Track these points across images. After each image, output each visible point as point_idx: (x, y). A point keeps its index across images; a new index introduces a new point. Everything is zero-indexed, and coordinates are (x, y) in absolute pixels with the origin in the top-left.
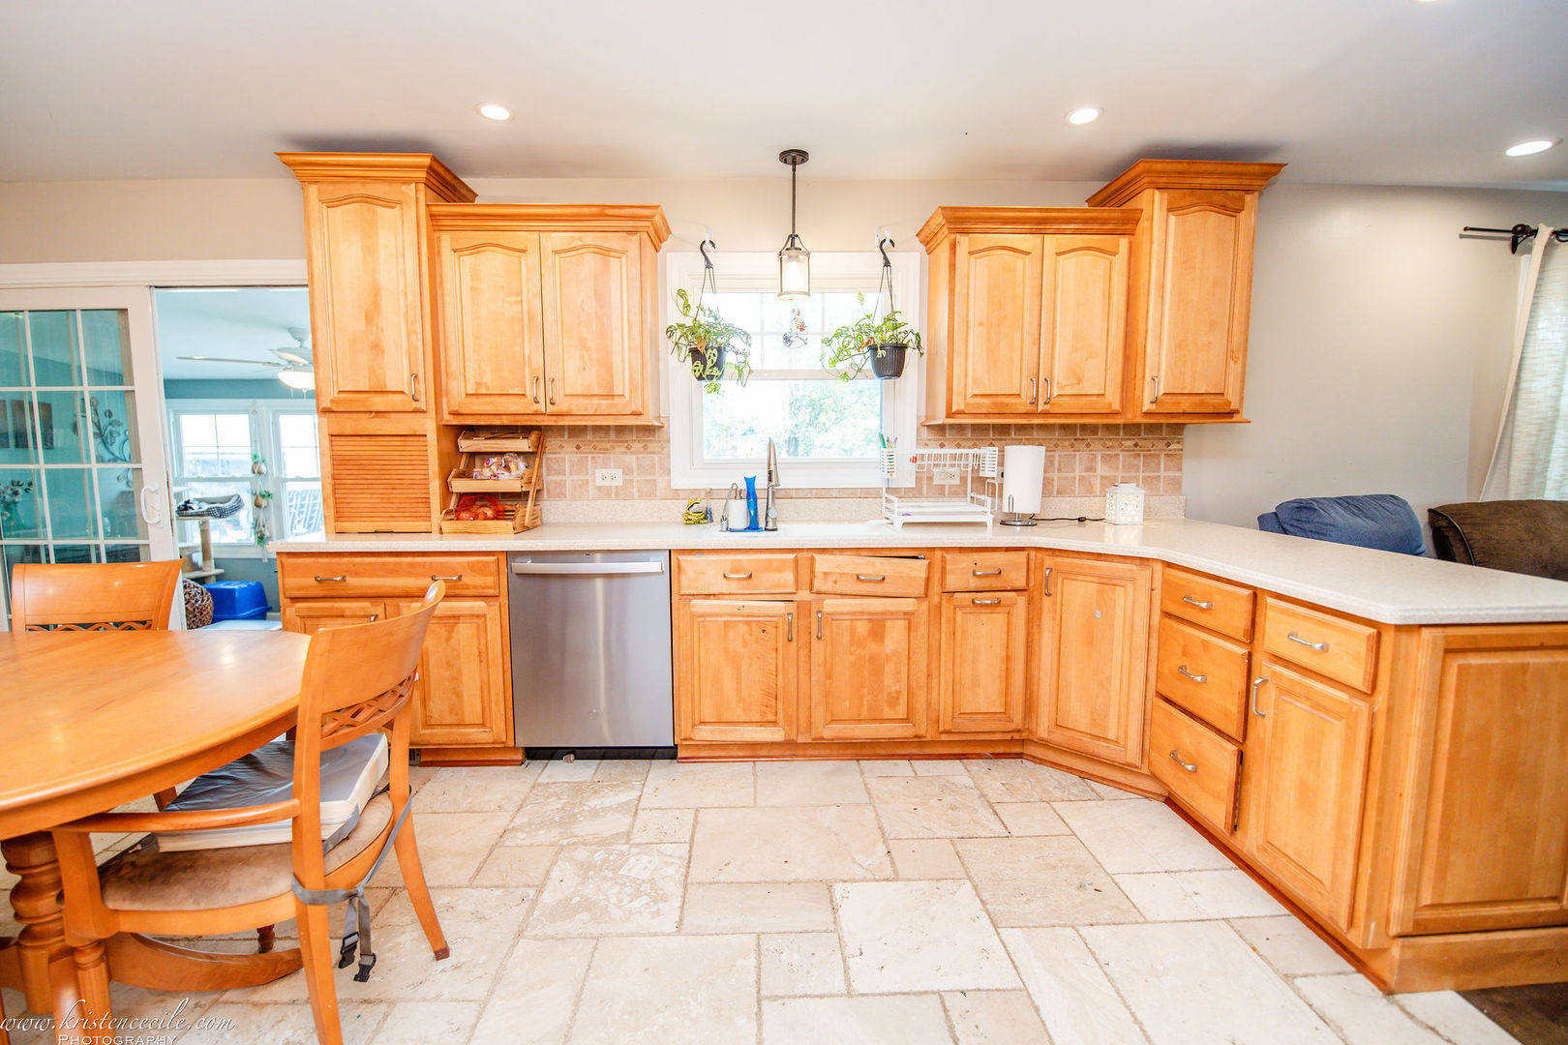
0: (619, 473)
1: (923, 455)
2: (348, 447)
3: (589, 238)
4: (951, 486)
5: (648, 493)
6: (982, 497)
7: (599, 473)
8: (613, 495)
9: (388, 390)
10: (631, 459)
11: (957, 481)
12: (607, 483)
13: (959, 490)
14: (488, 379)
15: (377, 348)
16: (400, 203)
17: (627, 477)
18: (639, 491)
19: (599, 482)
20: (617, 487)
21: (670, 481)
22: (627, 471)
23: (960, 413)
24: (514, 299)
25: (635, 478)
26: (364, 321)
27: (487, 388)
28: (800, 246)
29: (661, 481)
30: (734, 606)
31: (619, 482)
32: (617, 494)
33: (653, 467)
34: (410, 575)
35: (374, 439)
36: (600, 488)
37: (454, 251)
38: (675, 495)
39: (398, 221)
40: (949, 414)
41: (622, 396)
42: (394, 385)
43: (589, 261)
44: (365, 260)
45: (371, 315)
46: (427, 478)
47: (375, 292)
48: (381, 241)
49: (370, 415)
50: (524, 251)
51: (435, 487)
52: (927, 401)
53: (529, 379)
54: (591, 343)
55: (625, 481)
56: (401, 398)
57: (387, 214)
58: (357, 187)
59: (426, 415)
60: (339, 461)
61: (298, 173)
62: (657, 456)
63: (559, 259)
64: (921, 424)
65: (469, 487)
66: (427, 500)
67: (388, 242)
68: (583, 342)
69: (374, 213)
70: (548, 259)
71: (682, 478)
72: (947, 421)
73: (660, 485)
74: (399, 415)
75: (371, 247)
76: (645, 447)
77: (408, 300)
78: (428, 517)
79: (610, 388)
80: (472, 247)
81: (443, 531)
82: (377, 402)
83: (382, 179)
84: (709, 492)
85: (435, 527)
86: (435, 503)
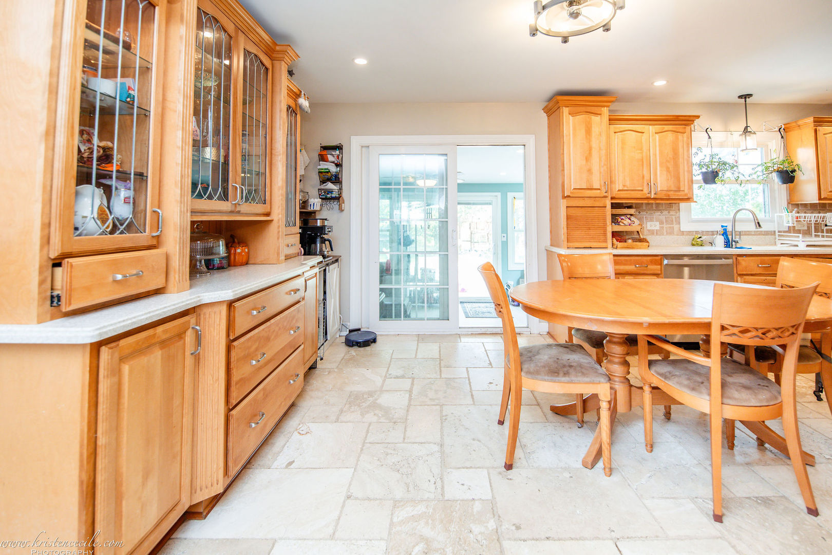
0: (658, 223)
1: (800, 216)
2: (573, 212)
3: (670, 127)
4: (803, 230)
5: (671, 232)
6: (819, 234)
7: (649, 224)
8: (655, 234)
9: (594, 188)
10: (663, 218)
11: (806, 228)
12: (653, 228)
13: (807, 232)
14: (628, 183)
15: (590, 171)
16: (600, 114)
17: (661, 226)
18: (666, 232)
19: (649, 228)
20: (657, 230)
21: (680, 227)
22: (661, 223)
23: (825, 199)
24: (640, 151)
25: (665, 226)
26: (585, 161)
27: (627, 187)
28: (750, 130)
29: (676, 227)
30: (762, 279)
31: (658, 228)
32: (657, 233)
33: (672, 221)
34: (625, 264)
35: (583, 208)
36: (649, 230)
37: (615, 133)
38: (683, 233)
39: (599, 122)
40: (820, 199)
41: (684, 191)
42: (596, 186)
43: (670, 137)
44: (586, 137)
45: (588, 158)
46: (605, 225)
47: (590, 149)
48: (593, 129)
49: (586, 198)
50: (643, 133)
51: (610, 228)
52: (791, 193)
53: (645, 184)
54: (671, 169)
55: (660, 227)
56: (599, 191)
57: (595, 119)
58: (584, 109)
59: (607, 198)
60: (568, 218)
61: (561, 103)
62: (674, 217)
63: (657, 136)
64: (789, 203)
65: (617, 228)
66: (605, 234)
67: (595, 130)
68: (668, 169)
69: (591, 119)
70: (653, 136)
71: (685, 226)
72: (818, 202)
73: (676, 229)
74: (597, 198)
75: (588, 131)
76: (669, 212)
77: (603, 152)
78: (605, 241)
79: (679, 188)
80: (621, 132)
81: (615, 247)
82: (589, 193)
83: (593, 106)
84: (697, 232)
85: (610, 245)
86: (609, 235)
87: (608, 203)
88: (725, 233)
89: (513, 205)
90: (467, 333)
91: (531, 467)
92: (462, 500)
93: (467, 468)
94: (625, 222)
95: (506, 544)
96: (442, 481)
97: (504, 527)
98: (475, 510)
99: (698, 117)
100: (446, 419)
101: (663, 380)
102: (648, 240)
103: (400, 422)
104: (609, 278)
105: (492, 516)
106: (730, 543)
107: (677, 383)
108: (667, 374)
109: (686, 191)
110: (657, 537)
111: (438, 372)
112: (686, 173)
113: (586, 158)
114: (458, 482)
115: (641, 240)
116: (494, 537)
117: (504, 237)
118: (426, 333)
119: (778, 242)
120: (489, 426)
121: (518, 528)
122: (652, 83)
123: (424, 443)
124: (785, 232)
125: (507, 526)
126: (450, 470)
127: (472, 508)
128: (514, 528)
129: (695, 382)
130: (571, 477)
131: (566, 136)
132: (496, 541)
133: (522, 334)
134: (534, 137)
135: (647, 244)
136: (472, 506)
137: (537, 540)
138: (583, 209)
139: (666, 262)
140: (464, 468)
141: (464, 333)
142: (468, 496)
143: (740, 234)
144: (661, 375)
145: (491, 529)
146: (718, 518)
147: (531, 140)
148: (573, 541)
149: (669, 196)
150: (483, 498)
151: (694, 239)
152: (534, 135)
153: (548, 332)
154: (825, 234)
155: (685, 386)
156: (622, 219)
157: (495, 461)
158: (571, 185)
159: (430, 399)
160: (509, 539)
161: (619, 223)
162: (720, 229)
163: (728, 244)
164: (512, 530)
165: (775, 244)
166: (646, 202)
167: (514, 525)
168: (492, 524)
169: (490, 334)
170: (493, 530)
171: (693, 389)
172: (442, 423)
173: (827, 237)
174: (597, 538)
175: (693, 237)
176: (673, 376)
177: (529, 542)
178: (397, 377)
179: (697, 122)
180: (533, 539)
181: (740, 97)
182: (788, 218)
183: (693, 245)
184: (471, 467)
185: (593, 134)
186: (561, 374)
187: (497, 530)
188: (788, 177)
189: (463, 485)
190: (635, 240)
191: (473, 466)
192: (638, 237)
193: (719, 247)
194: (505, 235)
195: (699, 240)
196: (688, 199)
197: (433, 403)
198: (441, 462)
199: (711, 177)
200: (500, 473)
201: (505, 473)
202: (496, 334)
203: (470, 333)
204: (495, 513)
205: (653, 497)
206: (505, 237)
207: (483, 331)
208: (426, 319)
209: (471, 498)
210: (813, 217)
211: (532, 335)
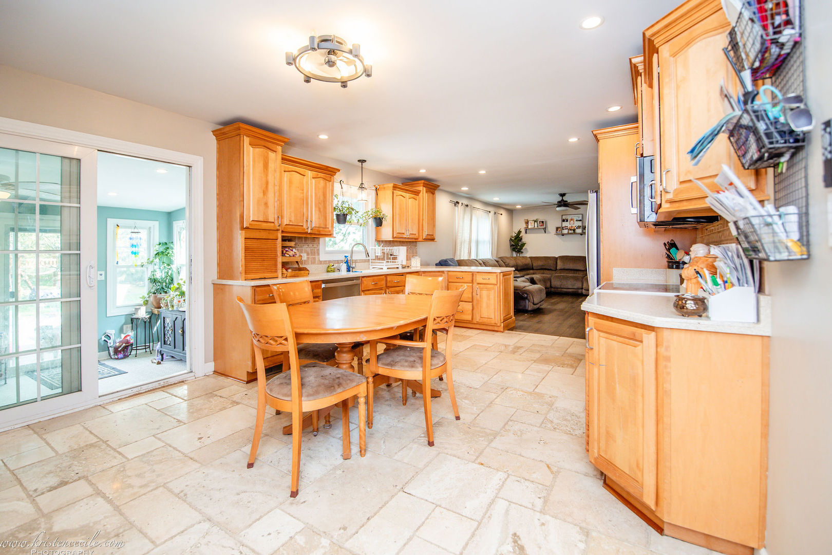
1: (382, 249)
2: (250, 243)
3: (322, 175)
5: (314, 262)
9: (269, 221)
10: (309, 250)
14: (293, 219)
15: (266, 204)
16: (276, 152)
17: (308, 256)
18: (311, 261)
21: (319, 258)
22: (308, 254)
23: (395, 237)
24: (301, 192)
25: (310, 257)
26: (262, 194)
27: (293, 223)
28: (364, 186)
29: (317, 257)
33: (315, 252)
37: (285, 171)
38: (321, 262)
39: (275, 158)
40: (393, 237)
41: (328, 228)
42: (271, 219)
43: (322, 182)
44: (264, 171)
45: (265, 192)
46: (276, 256)
47: (267, 183)
48: (270, 165)
49: (261, 231)
50: (304, 176)
51: (280, 260)
52: (377, 233)
53: (305, 220)
54: (322, 210)
55: (307, 258)
56: (272, 224)
57: (272, 155)
58: (262, 143)
59: (279, 231)
60: (247, 249)
61: (242, 131)
62: (316, 249)
63: (314, 181)
64: (376, 240)
65: (285, 260)
66: (276, 265)
67: (271, 165)
68: (319, 209)
69: (268, 153)
70: (311, 180)
71: (323, 257)
72: (392, 240)
73: (317, 259)
74: (271, 231)
75: (266, 166)
76: (313, 246)
77: (277, 188)
78: (276, 271)
79: (326, 225)
80: (289, 171)
81: (285, 276)
82: (265, 226)
83: (270, 142)
84: (330, 262)
85: (280, 275)
86: (280, 266)
87: (280, 236)
88: (347, 262)
89: (115, 234)
90: (111, 400)
91: (310, 483)
92: (283, 545)
93: (258, 519)
94: (290, 254)
95: (348, 545)
96: (246, 546)
97: (335, 537)
98: (302, 543)
99: (339, 170)
100: (185, 495)
101: (390, 368)
102: (308, 269)
103: (125, 531)
104: (308, 302)
105: (319, 537)
106: (444, 453)
107: (401, 366)
108: (392, 362)
109: (330, 229)
110: (417, 473)
111: (117, 455)
112: (330, 214)
113: (263, 191)
114: (263, 536)
115: (300, 269)
116: (336, 548)
117: (101, 275)
118: (41, 420)
119: (371, 267)
120: (240, 475)
121: (345, 529)
122: (318, 136)
123: (186, 530)
124: (374, 260)
125: (337, 534)
126: (243, 533)
127: (298, 544)
128: (342, 531)
129: (411, 362)
130: (343, 471)
131: (247, 166)
132: (339, 549)
133: (186, 381)
134: (202, 159)
135: (308, 272)
136: (296, 542)
137: (363, 525)
138: (259, 241)
139: (323, 286)
140: (255, 522)
141: (108, 401)
142: (284, 538)
143: (356, 261)
144: (388, 365)
145: (328, 545)
146: (431, 444)
147: (198, 163)
148: (383, 508)
149: (320, 231)
150: (298, 530)
151: (329, 266)
152: (202, 158)
153: (214, 371)
154: (392, 261)
155: (407, 366)
156: (287, 251)
157: (277, 498)
158: (250, 217)
159: (141, 487)
160: (347, 540)
161: (285, 254)
162: (343, 258)
163: (348, 270)
164: (343, 533)
165: (369, 268)
166: (305, 236)
167: (340, 529)
168: (325, 542)
169: (146, 392)
170: (330, 545)
171: (412, 367)
172: (185, 501)
173: (393, 262)
174: (393, 496)
175: (328, 265)
176: (396, 363)
177: (360, 531)
178: (52, 489)
179: (338, 174)
180: (361, 527)
181: (359, 161)
182: (378, 250)
183: (328, 271)
184: (261, 517)
185: (270, 170)
186: (336, 387)
187: (332, 542)
188: (379, 222)
189: (269, 534)
190: (294, 269)
191: (262, 515)
192: (297, 266)
193: (344, 273)
194: (103, 273)
195: (333, 267)
196: (330, 235)
197: (149, 489)
198: (226, 533)
199: (342, 218)
200: (292, 504)
201: (296, 501)
202: (154, 390)
203: (117, 399)
204: (318, 533)
205: (396, 453)
206: (103, 275)
207: (135, 391)
208: (39, 399)
209: (287, 538)
210: (387, 249)
211: (196, 379)
